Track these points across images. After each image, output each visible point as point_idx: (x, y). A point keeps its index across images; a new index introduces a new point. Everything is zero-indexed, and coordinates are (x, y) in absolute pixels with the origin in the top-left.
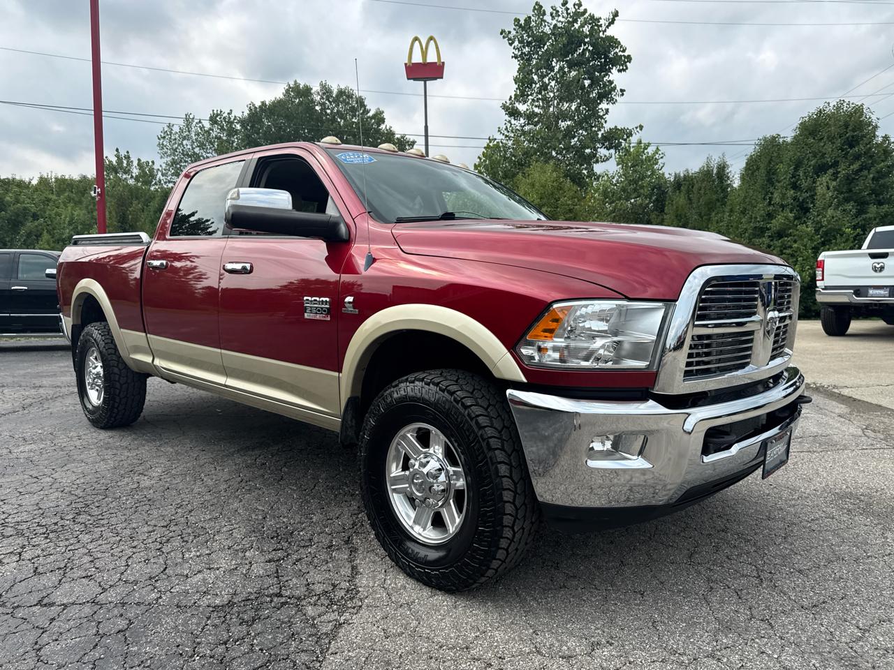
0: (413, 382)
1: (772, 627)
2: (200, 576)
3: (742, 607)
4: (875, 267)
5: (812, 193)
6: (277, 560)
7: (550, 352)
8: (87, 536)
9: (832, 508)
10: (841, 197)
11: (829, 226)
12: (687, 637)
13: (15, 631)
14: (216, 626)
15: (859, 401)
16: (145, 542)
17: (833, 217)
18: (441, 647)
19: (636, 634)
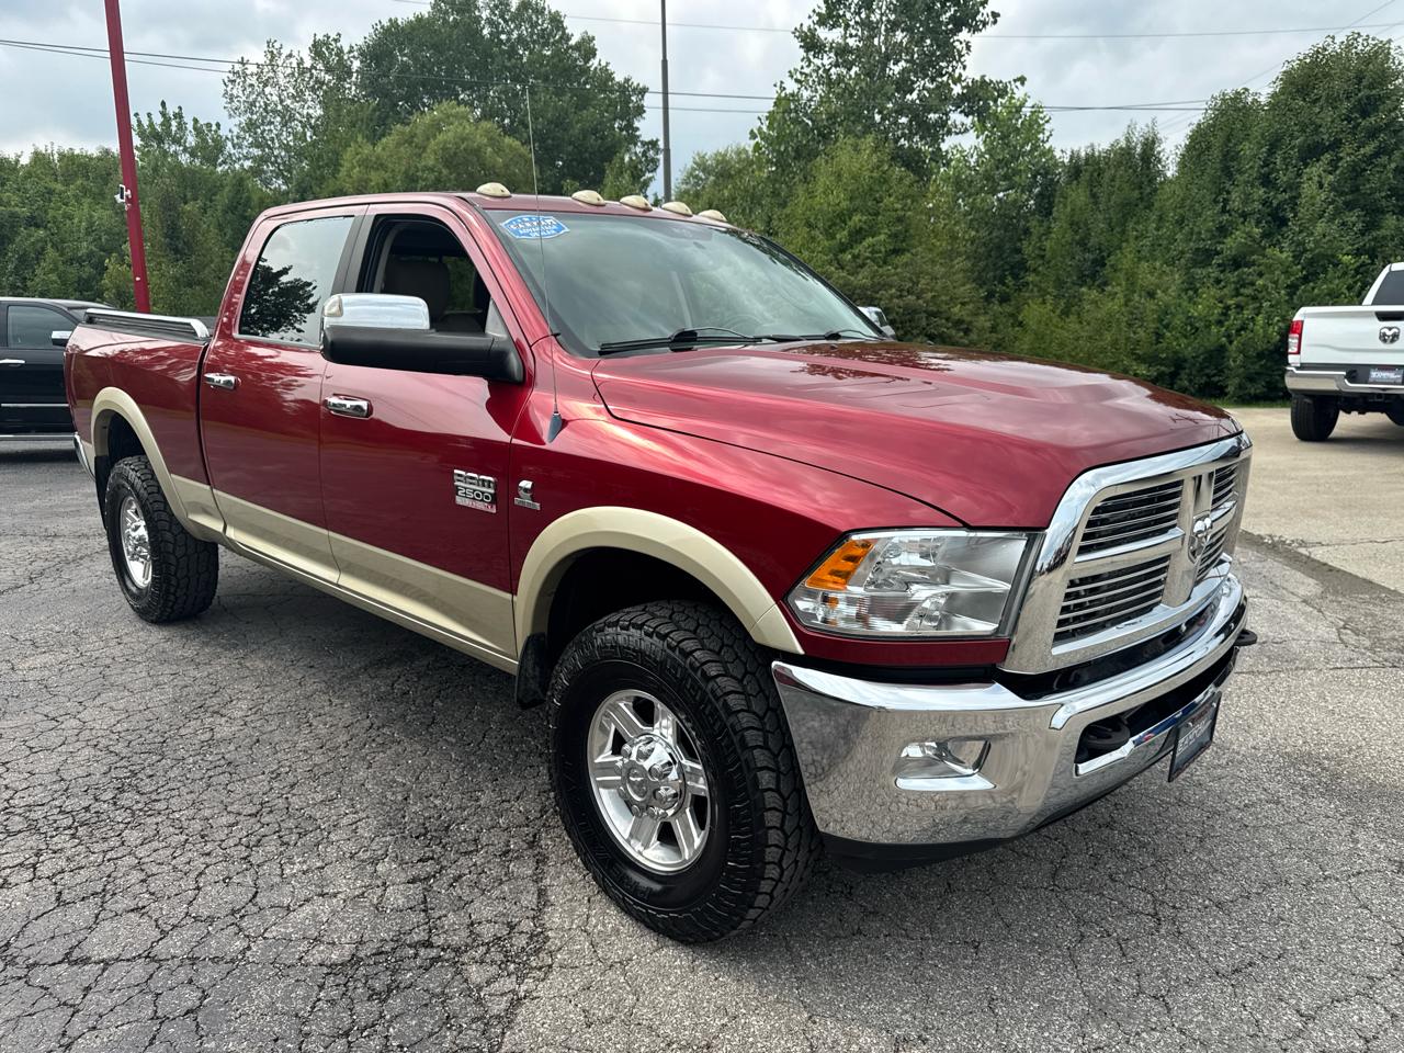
0: (627, 628)
1: (1169, 1010)
2: (307, 909)
3: (1128, 971)
4: (1385, 334)
5: (1294, 194)
6: (425, 879)
7: (842, 606)
8: (135, 833)
9: (1278, 782)
10: (1340, 201)
11: (1317, 251)
12: (1040, 1028)
13: (32, 1011)
14: (332, 1002)
15: (1339, 571)
16: (223, 846)
17: (1324, 236)
18: (669, 1045)
19: (963, 1023)
